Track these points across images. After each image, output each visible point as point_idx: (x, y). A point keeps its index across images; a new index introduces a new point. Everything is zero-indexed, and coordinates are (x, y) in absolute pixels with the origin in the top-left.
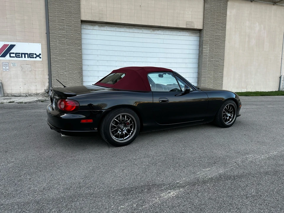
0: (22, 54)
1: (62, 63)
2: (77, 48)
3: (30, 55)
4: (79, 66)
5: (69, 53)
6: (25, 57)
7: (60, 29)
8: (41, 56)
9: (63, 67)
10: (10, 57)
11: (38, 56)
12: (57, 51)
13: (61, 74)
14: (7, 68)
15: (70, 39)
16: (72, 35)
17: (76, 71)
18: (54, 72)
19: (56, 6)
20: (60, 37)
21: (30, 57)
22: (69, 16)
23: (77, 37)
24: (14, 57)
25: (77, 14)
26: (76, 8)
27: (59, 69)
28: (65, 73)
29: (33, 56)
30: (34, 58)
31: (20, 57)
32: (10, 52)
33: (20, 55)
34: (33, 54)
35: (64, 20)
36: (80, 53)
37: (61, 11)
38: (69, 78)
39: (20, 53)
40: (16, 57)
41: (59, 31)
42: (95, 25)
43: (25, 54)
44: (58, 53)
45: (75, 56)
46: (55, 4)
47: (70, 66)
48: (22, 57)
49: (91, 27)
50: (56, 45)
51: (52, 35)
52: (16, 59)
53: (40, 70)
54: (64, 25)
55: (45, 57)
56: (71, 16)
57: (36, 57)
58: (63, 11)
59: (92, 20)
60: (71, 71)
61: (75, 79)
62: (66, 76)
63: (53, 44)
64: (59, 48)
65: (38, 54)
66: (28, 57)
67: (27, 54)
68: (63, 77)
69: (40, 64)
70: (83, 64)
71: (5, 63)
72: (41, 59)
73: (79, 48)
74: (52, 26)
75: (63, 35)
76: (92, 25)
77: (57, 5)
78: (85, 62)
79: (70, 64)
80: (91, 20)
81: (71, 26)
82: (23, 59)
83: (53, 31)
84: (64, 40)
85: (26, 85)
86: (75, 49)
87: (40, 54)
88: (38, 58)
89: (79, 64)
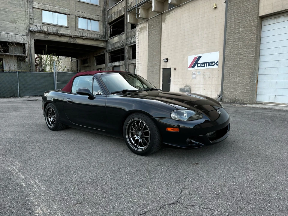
0: (205, 63)
1: (234, 68)
2: (250, 50)
3: (210, 64)
4: (251, 70)
5: (241, 57)
6: (206, 66)
7: (235, 34)
8: (218, 63)
9: (234, 72)
10: (198, 67)
11: (216, 64)
12: (231, 57)
13: (232, 80)
14: (195, 76)
15: (244, 42)
16: (246, 36)
17: (247, 76)
18: (226, 78)
19: (234, 11)
20: (235, 41)
21: (210, 66)
22: (245, 16)
23: (252, 38)
24: (199, 67)
25: (253, 11)
26: (254, 5)
27: (230, 75)
28: (236, 78)
29: (212, 64)
30: (212, 66)
31: (203, 66)
32: (198, 63)
33: (204, 64)
34: (212, 62)
35: (240, 22)
36: (253, 55)
37: (238, 14)
38: (239, 83)
39: (203, 63)
40: (201, 66)
41: (234, 35)
42: (279, 17)
43: (207, 63)
44: (231, 58)
45: (247, 59)
46: (233, 9)
47: (242, 71)
48: (205, 66)
49: (275, 21)
50: (230, 51)
51: (228, 41)
52: (201, 68)
53: (216, 76)
54: (240, 28)
55: (220, 64)
56: (247, 16)
57: (214, 65)
58: (240, 14)
59: (273, 12)
60: (241, 76)
61: (244, 85)
62: (236, 82)
63: (228, 50)
64: (232, 53)
65: (216, 62)
66: (209, 66)
67: (208, 63)
68: (233, 83)
69: (216, 71)
70: (260, 67)
71: (194, 72)
72: (218, 66)
73: (252, 49)
74: (228, 32)
75: (238, 38)
76: (276, 18)
77: (235, 9)
78: (262, 65)
79: (242, 69)
80: (271, 13)
81: (246, 27)
82: (205, 67)
83: (229, 37)
84: (238, 44)
85: (205, 90)
86: (248, 51)
87: (217, 62)
88: (216, 65)
89: (250, 67)
